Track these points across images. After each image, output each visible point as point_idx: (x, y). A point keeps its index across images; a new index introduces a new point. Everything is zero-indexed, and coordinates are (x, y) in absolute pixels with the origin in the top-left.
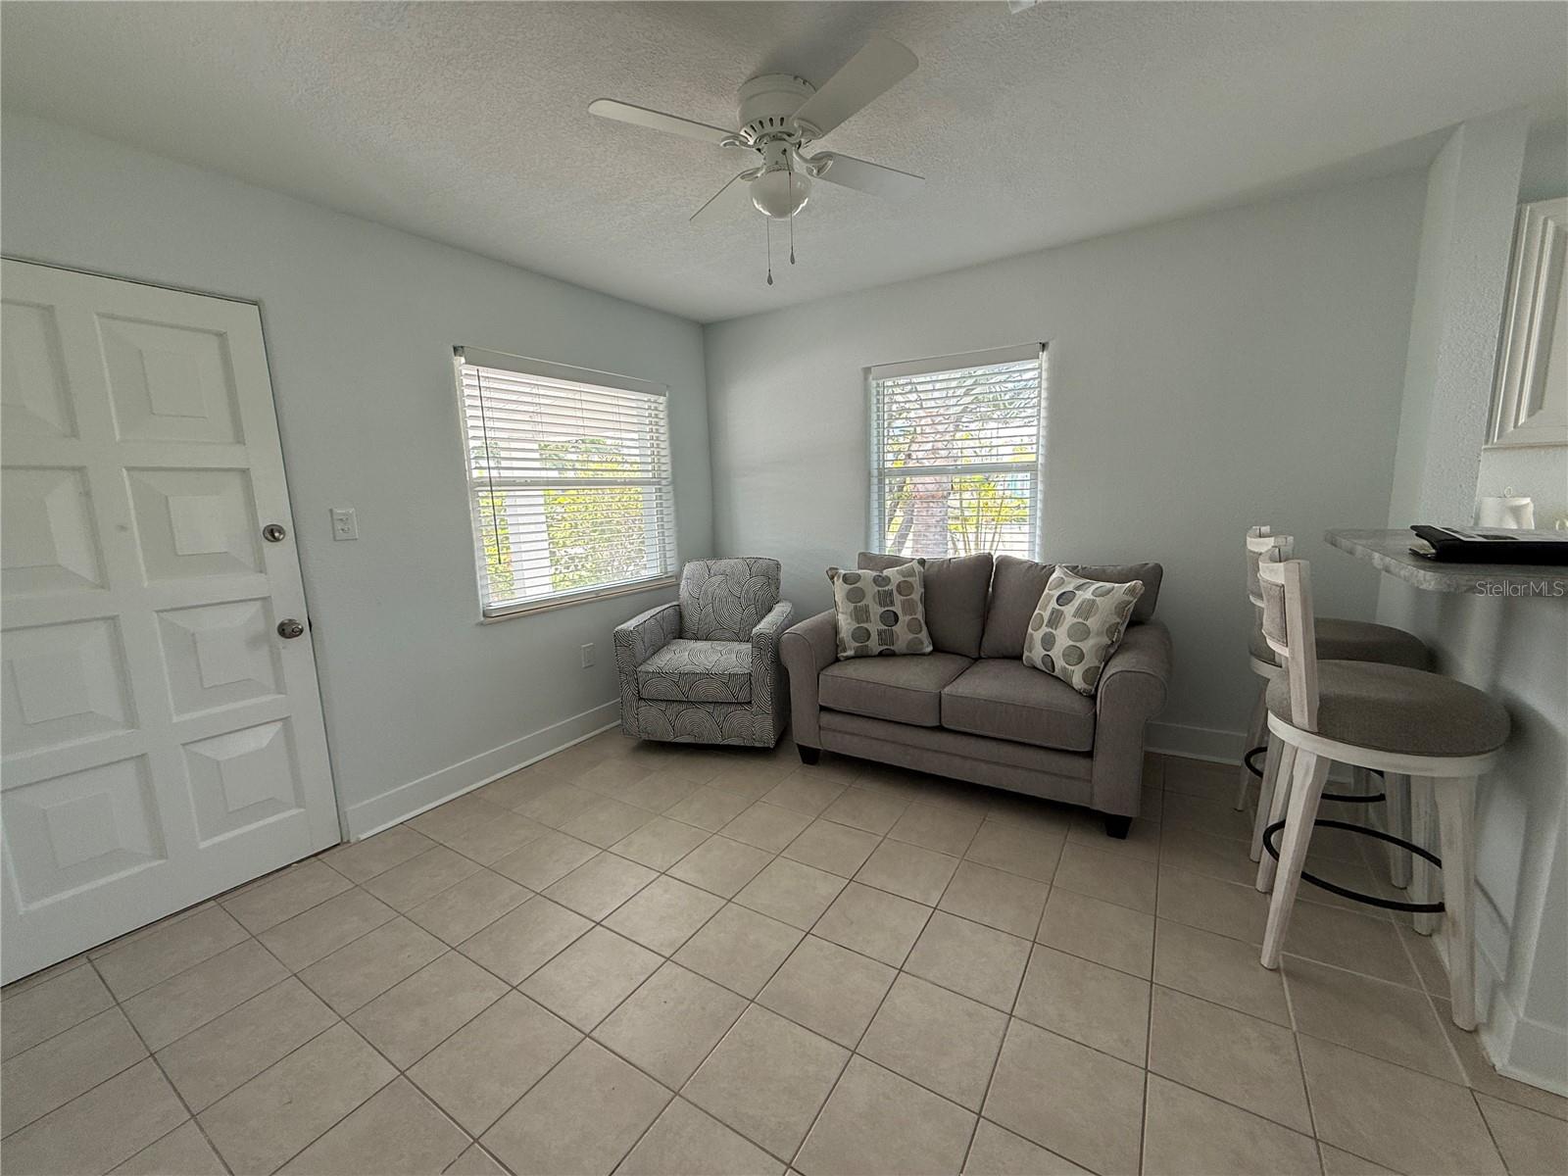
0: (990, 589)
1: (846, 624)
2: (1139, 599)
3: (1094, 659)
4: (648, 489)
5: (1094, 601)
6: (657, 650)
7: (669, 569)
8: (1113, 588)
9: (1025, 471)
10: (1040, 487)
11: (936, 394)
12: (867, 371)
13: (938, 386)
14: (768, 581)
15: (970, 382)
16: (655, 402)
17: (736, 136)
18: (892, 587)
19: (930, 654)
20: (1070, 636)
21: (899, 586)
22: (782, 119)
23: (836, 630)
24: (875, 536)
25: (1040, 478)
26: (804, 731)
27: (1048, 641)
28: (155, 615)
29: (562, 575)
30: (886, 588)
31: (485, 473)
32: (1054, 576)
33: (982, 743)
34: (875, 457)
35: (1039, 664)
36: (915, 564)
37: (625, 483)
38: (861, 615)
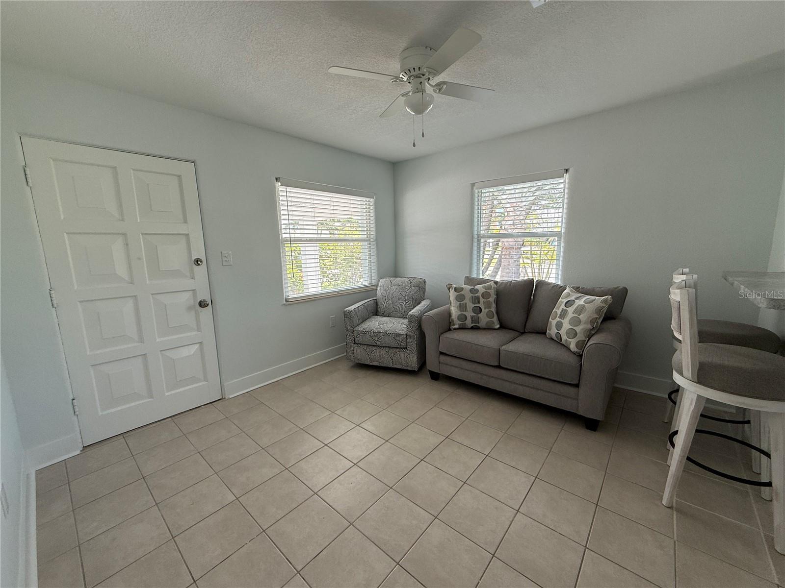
0: (532, 297)
1: (455, 312)
2: (609, 306)
3: (583, 336)
4: (364, 243)
5: (584, 305)
6: (364, 320)
7: (373, 281)
8: (595, 299)
9: (555, 236)
10: (562, 244)
11: (517, 195)
12: (473, 185)
13: (517, 191)
14: (420, 290)
15: (534, 189)
16: (369, 201)
17: (397, 78)
18: (479, 294)
19: (498, 329)
20: (570, 323)
21: (483, 294)
22: (419, 68)
23: (450, 315)
24: (475, 268)
25: (562, 240)
26: (432, 364)
27: (559, 326)
28: (151, 295)
29: (329, 283)
30: (476, 295)
31: (288, 236)
32: (565, 292)
33: (520, 376)
34: (476, 228)
35: (554, 337)
36: (492, 283)
37: (353, 240)
38: (462, 307)
